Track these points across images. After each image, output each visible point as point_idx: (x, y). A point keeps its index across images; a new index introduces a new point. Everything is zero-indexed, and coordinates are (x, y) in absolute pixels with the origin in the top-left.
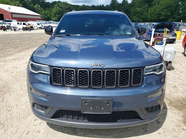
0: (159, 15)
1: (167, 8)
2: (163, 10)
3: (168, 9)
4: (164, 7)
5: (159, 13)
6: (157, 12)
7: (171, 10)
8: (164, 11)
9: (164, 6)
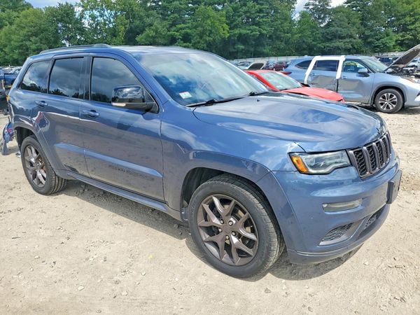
0: (22, 49)
1: (36, 35)
2: (28, 37)
3: (40, 37)
4: (28, 32)
5: (21, 45)
6: (16, 42)
7: (46, 39)
8: (31, 41)
9: (26, 30)
